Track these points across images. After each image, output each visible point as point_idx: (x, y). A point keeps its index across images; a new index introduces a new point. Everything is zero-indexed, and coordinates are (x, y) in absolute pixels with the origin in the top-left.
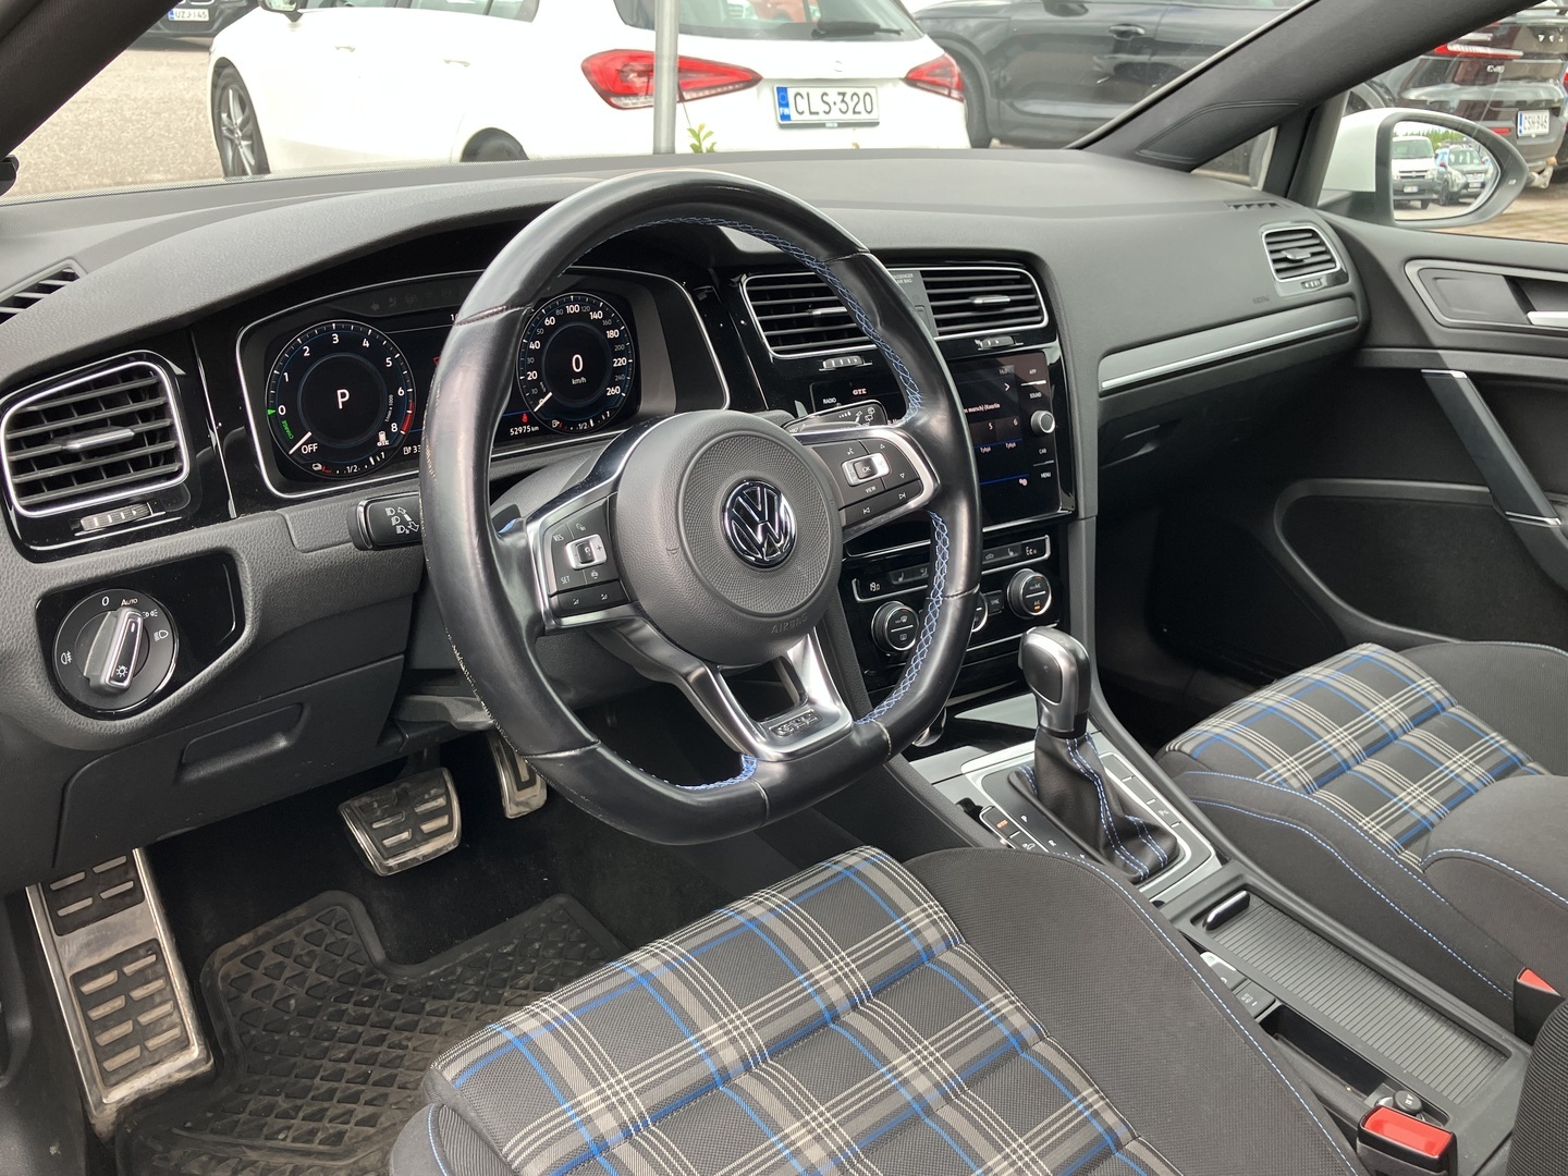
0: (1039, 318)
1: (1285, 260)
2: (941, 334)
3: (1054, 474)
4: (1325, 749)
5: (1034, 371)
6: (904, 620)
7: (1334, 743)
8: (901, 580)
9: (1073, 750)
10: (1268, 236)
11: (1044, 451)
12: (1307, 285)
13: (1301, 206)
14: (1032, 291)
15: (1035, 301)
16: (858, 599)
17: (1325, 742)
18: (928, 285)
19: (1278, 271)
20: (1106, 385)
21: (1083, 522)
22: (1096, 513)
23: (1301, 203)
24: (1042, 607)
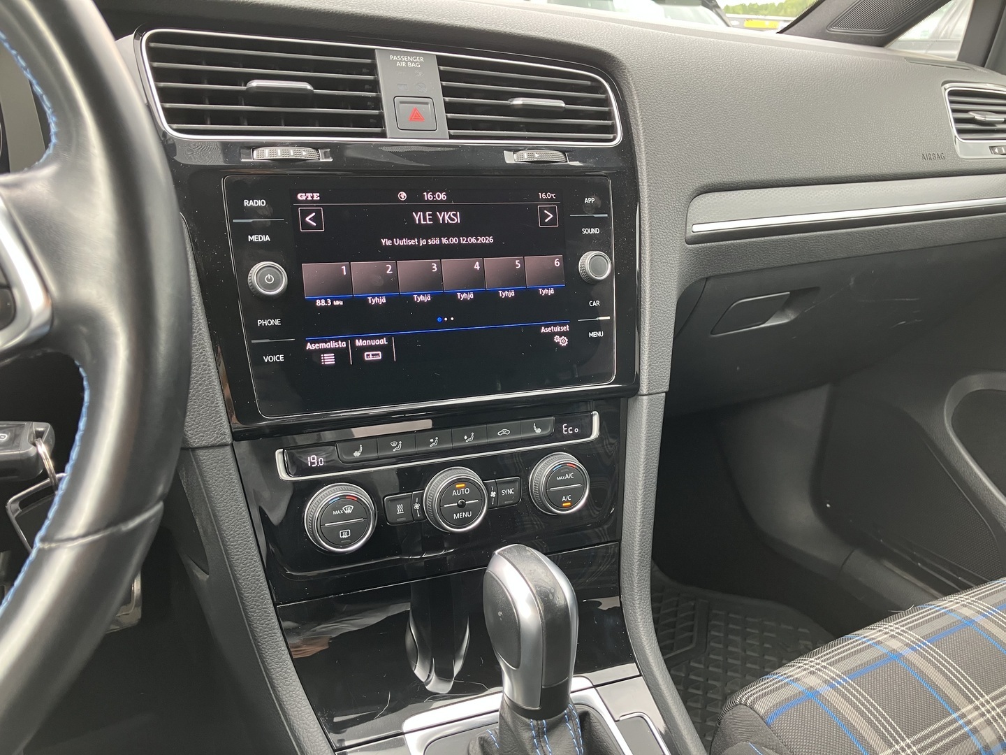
0: (611, 136)
1: (972, 121)
2: (451, 137)
3: (608, 336)
4: (960, 728)
5: (592, 200)
6: (348, 511)
7: (975, 719)
8: (357, 454)
9: (540, 734)
10: (951, 93)
11: (596, 303)
12: (996, 150)
13: (999, 74)
14: (606, 102)
15: (608, 116)
16: (283, 475)
17: (963, 716)
18: (444, 76)
19: (960, 131)
20: (699, 229)
21: (645, 397)
22: (666, 388)
23: (999, 72)
24: (574, 503)
